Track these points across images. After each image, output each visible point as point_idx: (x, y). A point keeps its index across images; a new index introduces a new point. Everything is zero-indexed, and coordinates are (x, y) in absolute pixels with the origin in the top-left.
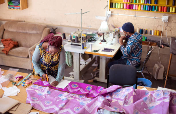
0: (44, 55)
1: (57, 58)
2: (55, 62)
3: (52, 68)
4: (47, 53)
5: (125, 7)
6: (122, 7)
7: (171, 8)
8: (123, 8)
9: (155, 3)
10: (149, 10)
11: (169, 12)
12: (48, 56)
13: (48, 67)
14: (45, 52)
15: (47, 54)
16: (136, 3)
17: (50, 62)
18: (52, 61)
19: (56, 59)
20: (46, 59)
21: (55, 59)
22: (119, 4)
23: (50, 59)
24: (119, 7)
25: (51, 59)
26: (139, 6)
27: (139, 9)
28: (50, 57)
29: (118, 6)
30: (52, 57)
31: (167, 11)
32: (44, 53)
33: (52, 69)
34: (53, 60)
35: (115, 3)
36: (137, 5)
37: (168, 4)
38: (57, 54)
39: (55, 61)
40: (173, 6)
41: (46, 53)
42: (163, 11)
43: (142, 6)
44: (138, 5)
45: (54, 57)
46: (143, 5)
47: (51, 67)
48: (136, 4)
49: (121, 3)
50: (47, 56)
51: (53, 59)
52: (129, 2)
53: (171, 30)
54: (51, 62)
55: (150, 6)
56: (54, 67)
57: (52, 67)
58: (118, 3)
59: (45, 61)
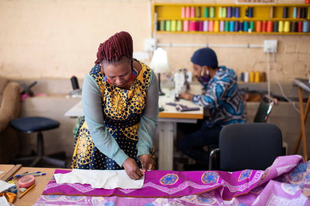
0: (110, 94)
1: (141, 101)
2: (139, 111)
3: (126, 132)
4: (116, 90)
5: (186, 28)
6: (179, 28)
7: (281, 23)
8: (182, 30)
9: (247, 16)
10: (238, 30)
11: (277, 31)
12: (119, 96)
13: (116, 130)
14: (110, 88)
15: (116, 93)
16: (209, 19)
17: (124, 114)
18: (131, 111)
19: (141, 105)
20: (116, 106)
21: (137, 103)
22: (174, 23)
23: (125, 105)
24: (173, 29)
25: (127, 106)
26: (216, 23)
27: (216, 29)
28: (124, 99)
29: (172, 26)
30: (129, 101)
31: (273, 30)
32: (109, 90)
33: (126, 135)
34: (132, 107)
35: (165, 22)
36: (211, 23)
37: (274, 16)
38: (140, 90)
39: (138, 109)
40: (284, 19)
41: (114, 90)
42: (266, 30)
43: (222, 23)
44: (214, 22)
45: (133, 99)
46: (225, 22)
47: (124, 129)
48: (209, 21)
49: (177, 21)
50: (117, 99)
51: (132, 104)
52: (195, 16)
53: (282, 70)
54: (126, 113)
55: (239, 23)
56: (131, 128)
57: (127, 129)
58: (171, 21)
59: (112, 110)
